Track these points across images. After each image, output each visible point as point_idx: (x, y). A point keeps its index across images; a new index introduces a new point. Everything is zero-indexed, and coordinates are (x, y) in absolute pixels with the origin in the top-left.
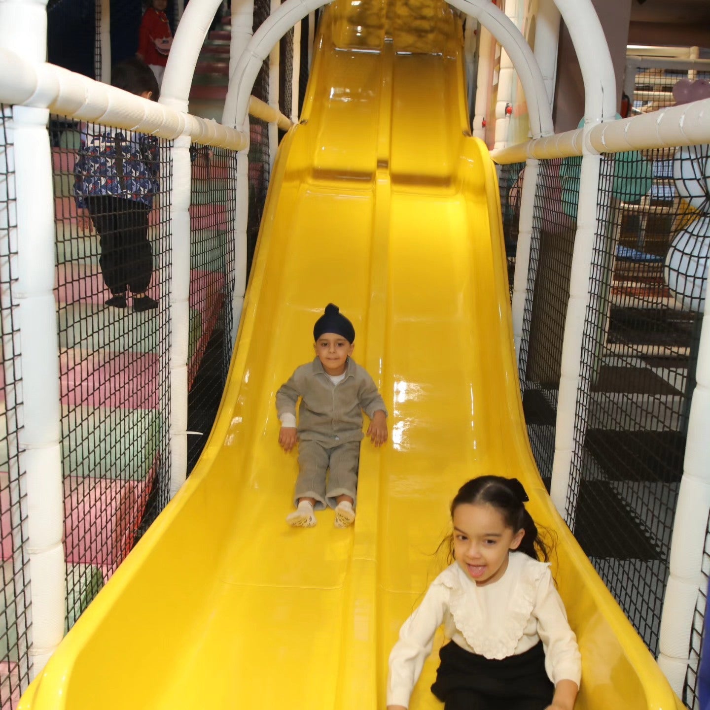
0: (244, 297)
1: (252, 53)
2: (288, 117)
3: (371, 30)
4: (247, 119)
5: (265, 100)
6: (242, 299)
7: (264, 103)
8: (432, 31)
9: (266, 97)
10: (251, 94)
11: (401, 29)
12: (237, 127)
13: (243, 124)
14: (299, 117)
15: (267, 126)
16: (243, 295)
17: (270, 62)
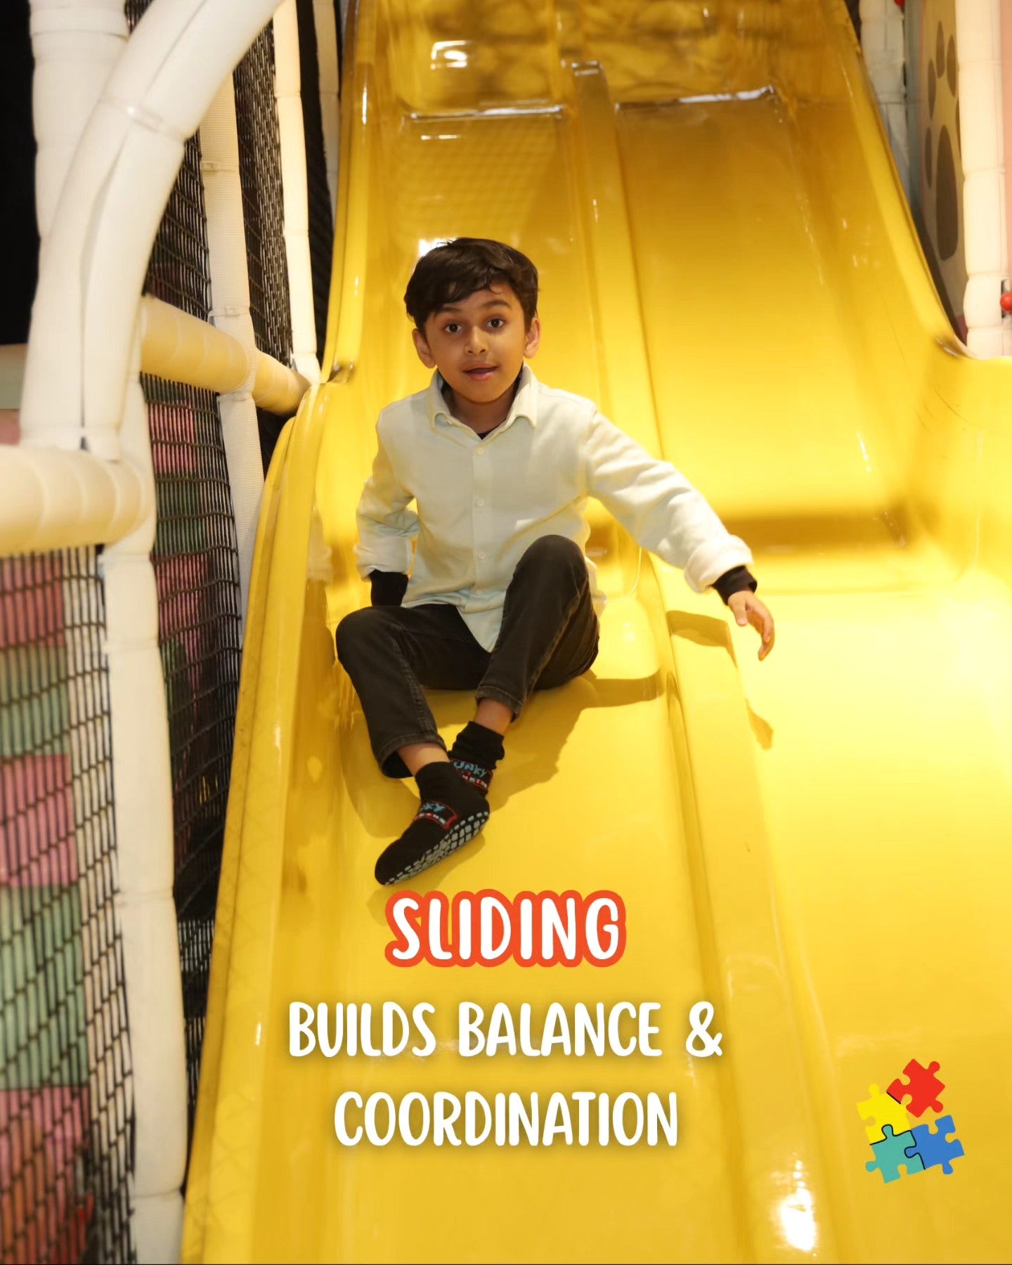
0: (183, 1190)
1: (131, 111)
2: (284, 359)
3: (513, 50)
4: (136, 395)
5: (199, 307)
6: (177, 1198)
7: (197, 321)
8: (709, 28)
9: (200, 297)
10: (144, 292)
11: (606, 34)
12: (92, 442)
13: (118, 427)
14: (320, 355)
15: (215, 407)
16: (178, 1181)
17: (204, 165)
